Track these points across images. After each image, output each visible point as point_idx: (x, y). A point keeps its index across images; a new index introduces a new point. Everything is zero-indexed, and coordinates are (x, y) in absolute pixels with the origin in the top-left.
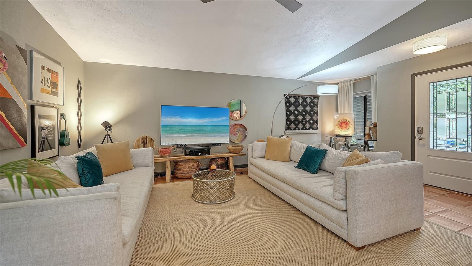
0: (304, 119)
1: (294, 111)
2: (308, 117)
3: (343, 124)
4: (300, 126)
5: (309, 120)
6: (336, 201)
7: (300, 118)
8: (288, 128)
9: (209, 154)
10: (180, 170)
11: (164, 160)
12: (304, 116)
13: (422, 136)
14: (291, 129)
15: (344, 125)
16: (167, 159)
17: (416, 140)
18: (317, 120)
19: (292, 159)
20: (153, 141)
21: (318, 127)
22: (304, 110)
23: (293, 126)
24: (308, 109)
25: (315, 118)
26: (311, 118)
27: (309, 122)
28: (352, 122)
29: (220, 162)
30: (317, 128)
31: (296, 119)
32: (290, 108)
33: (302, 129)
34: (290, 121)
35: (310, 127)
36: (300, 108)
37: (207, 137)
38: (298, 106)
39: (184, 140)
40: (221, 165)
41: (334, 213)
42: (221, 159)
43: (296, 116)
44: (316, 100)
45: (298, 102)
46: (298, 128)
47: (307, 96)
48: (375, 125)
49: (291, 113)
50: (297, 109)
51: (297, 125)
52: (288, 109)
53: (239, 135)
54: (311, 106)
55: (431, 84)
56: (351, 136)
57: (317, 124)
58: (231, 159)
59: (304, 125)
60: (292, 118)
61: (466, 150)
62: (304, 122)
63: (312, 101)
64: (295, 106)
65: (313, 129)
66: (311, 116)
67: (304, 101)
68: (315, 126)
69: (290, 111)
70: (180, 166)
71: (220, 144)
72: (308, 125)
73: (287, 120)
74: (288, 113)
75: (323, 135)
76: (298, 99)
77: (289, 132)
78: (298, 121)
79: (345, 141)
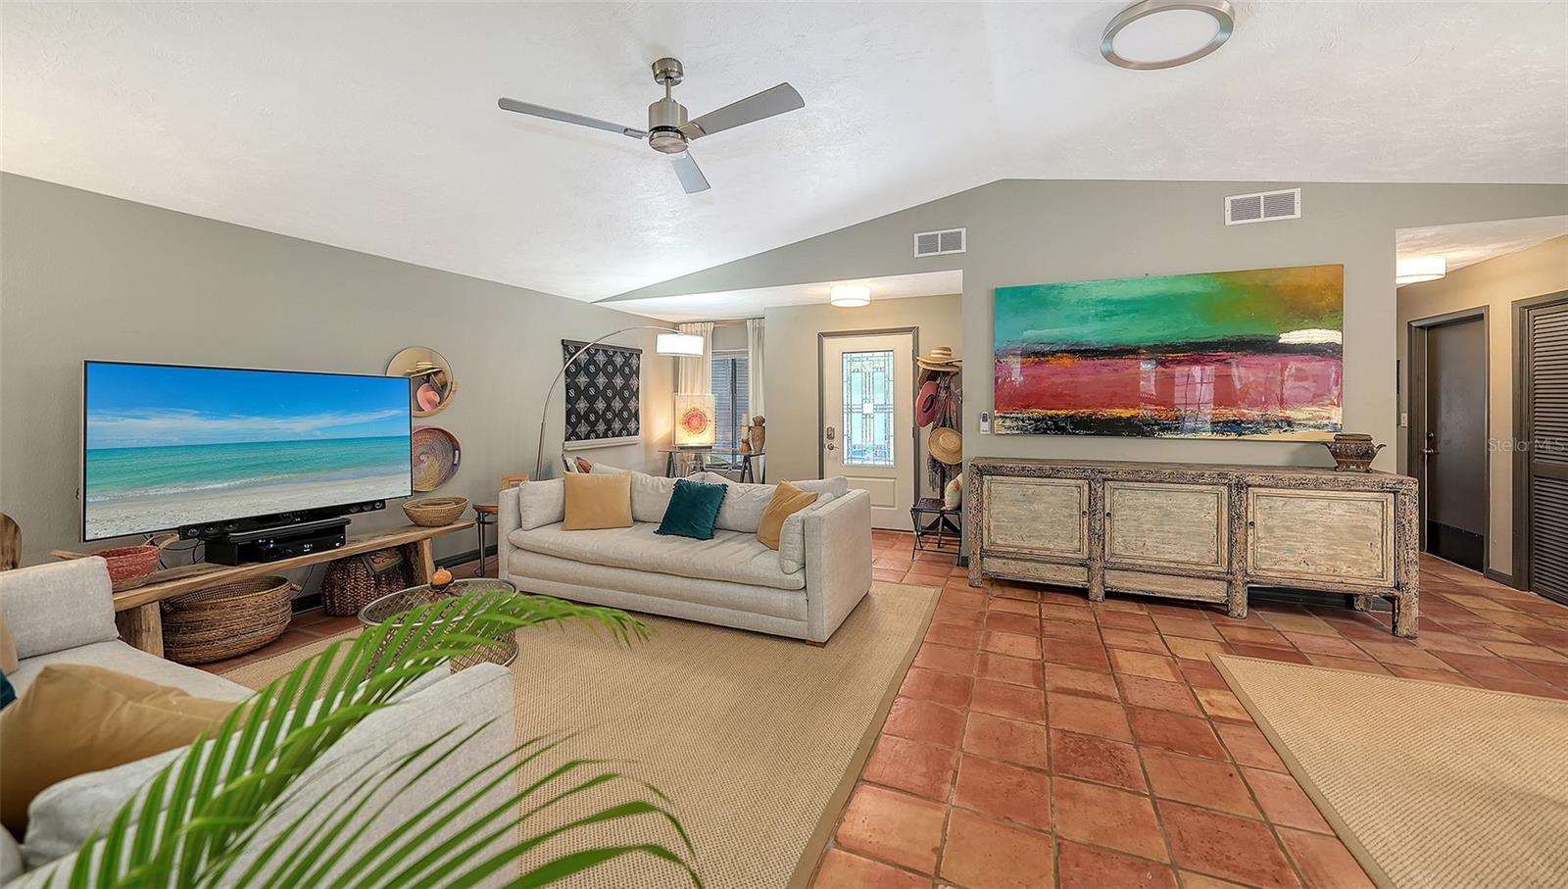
0: (609, 408)
1: (587, 387)
2: (617, 404)
3: (694, 420)
4: (601, 427)
5: (621, 411)
6: (789, 576)
7: (600, 405)
8: (572, 434)
9: (343, 543)
10: (212, 625)
11: (127, 604)
12: (608, 401)
13: (835, 443)
14: (579, 438)
15: (695, 422)
16: (145, 597)
17: (826, 450)
18: (637, 411)
19: (641, 516)
20: (17, 527)
21: (638, 429)
22: (610, 385)
23: (583, 429)
24: (619, 381)
25: (632, 405)
26: (625, 408)
27: (619, 415)
28: (710, 415)
29: (382, 564)
30: (636, 433)
31: (591, 410)
32: (577, 380)
33: (605, 436)
34: (578, 414)
35: (623, 429)
36: (601, 380)
37: (328, 484)
38: (596, 374)
39: (221, 505)
40: (387, 573)
41: (782, 599)
42: (385, 553)
43: (591, 400)
44: (634, 361)
45: (595, 363)
46: (595, 431)
47: (616, 350)
48: (760, 422)
49: (581, 393)
50: (592, 384)
51: (593, 425)
52: (573, 381)
53: (431, 466)
54: (623, 375)
55: (845, 355)
56: (711, 447)
57: (637, 420)
58: (426, 546)
59: (608, 423)
60: (582, 405)
61: (883, 463)
62: (609, 415)
63: (626, 363)
64: (588, 374)
65: (629, 434)
66: (625, 401)
67: (610, 361)
68: (632, 425)
69: (577, 387)
70: (208, 613)
71: (382, 501)
72: (617, 425)
73: (568, 414)
74: (572, 393)
75: (648, 446)
76: (595, 355)
77: (574, 444)
78: (596, 413)
79: (696, 459)
